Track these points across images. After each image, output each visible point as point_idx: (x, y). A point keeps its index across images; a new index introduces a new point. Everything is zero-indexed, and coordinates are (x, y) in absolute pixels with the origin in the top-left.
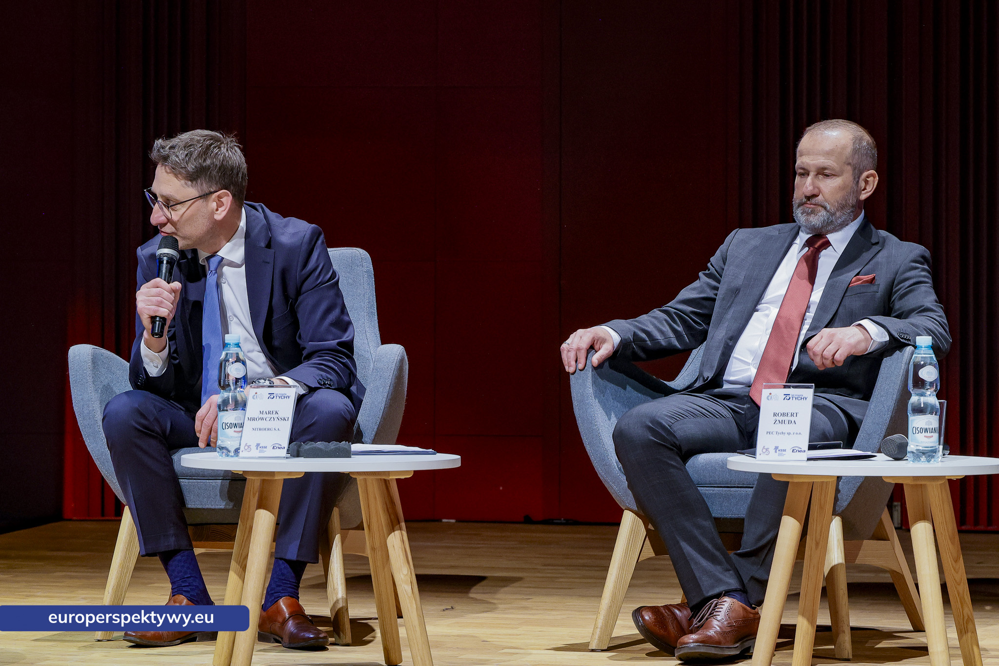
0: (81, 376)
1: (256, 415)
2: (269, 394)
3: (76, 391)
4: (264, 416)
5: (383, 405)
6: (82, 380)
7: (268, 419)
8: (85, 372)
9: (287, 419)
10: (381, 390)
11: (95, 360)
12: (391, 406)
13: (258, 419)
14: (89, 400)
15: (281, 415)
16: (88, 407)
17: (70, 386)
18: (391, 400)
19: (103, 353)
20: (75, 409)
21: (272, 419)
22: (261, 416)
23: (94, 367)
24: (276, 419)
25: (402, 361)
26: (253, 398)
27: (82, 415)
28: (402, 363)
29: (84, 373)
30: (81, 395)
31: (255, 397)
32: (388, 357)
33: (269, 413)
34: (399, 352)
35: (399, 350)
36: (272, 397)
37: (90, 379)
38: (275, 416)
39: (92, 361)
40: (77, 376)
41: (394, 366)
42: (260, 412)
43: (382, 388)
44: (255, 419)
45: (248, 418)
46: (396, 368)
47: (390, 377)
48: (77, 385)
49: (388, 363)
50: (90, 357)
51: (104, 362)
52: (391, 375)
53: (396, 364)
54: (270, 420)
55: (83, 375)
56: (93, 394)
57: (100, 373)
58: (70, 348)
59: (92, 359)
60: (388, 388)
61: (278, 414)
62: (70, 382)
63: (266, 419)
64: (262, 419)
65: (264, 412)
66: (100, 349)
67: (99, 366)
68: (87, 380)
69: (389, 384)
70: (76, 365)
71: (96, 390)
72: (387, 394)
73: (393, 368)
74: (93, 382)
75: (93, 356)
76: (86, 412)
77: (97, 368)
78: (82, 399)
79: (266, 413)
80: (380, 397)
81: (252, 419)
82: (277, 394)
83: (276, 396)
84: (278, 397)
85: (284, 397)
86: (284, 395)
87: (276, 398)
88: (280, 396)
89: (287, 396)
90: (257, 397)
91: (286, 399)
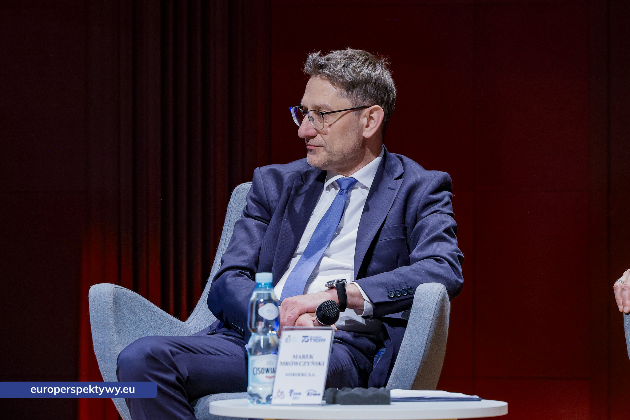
0: (102, 317)
1: (290, 359)
3: (96, 333)
4: (298, 360)
5: (423, 348)
6: (103, 321)
7: (302, 364)
8: (106, 312)
9: (322, 364)
10: (421, 332)
11: (116, 301)
12: (431, 349)
13: (291, 364)
14: (110, 343)
15: (316, 359)
16: (110, 350)
18: (431, 342)
19: (126, 293)
20: (97, 352)
21: (307, 364)
22: (295, 360)
23: (116, 307)
24: (310, 364)
25: (443, 301)
26: (286, 341)
27: (103, 359)
28: (444, 303)
31: (288, 340)
32: (429, 296)
33: (303, 357)
34: (440, 291)
35: (441, 289)
36: (306, 340)
37: (112, 321)
38: (310, 360)
39: (114, 302)
40: (98, 318)
41: (434, 306)
42: (294, 356)
43: (422, 330)
44: (289, 364)
45: (281, 363)
46: (437, 308)
47: (431, 318)
48: (97, 326)
49: (429, 303)
50: (112, 297)
51: (126, 302)
52: (432, 316)
53: (437, 303)
54: (304, 365)
55: (104, 316)
56: (115, 336)
57: (122, 314)
58: (90, 287)
59: (113, 299)
60: (428, 329)
61: (313, 358)
62: (91, 324)
63: (300, 364)
64: (296, 364)
65: (298, 356)
66: (122, 288)
67: (120, 307)
68: (109, 321)
69: (430, 326)
70: (97, 305)
71: (118, 332)
72: (427, 336)
73: (434, 308)
74: (114, 323)
75: (115, 296)
76: (107, 355)
77: (119, 308)
78: (103, 342)
79: (300, 357)
80: (420, 339)
81: (285, 364)
82: (311, 337)
83: (311, 340)
84: (312, 341)
85: (319, 341)
86: (319, 338)
87: (311, 341)
88: (315, 339)
89: (323, 339)
90: (290, 340)
91: (321, 341)
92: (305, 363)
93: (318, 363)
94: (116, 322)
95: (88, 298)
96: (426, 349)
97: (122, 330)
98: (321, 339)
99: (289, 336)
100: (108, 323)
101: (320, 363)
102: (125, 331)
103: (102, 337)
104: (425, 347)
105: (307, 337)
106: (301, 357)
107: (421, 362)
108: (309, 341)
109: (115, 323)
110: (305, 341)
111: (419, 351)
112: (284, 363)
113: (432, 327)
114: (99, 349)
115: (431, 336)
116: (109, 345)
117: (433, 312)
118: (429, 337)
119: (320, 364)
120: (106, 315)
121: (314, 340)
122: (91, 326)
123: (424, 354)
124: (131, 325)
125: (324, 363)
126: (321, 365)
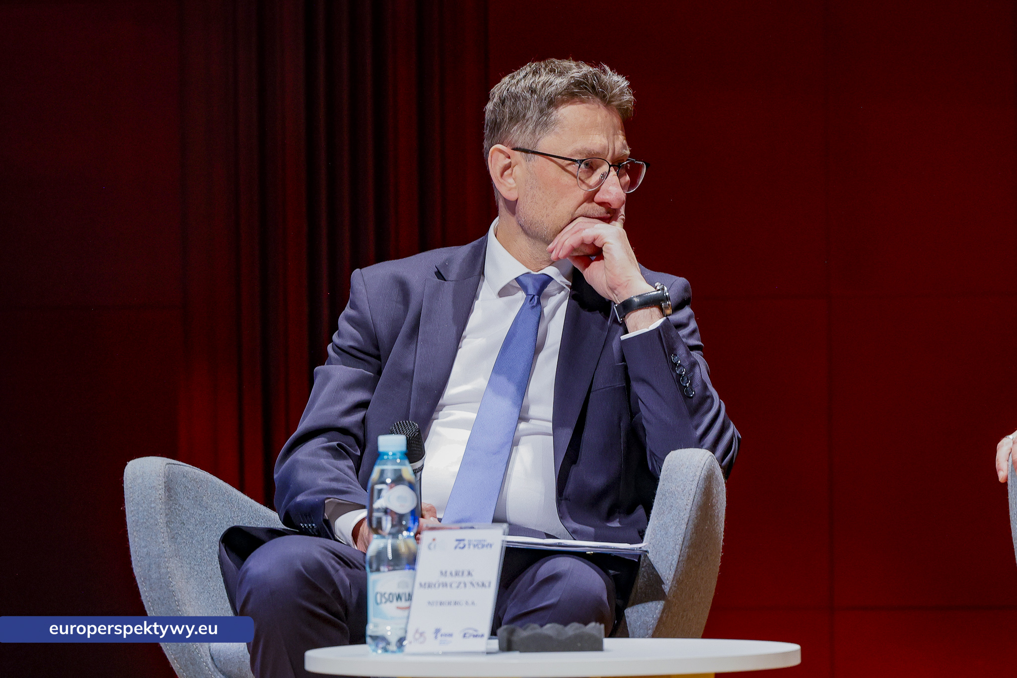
0: (145, 513)
1: (435, 578)
2: (457, 540)
3: (137, 539)
4: (448, 579)
5: (676, 557)
6: (147, 520)
7: (454, 585)
8: (153, 505)
9: (487, 585)
10: (672, 530)
11: (170, 487)
12: (689, 558)
13: (437, 585)
14: (159, 556)
15: (477, 577)
16: (159, 567)
17: (127, 531)
18: (689, 547)
19: (188, 473)
20: (137, 571)
21: (462, 585)
22: (443, 579)
23: (170, 497)
24: (468, 585)
25: (709, 478)
26: (429, 548)
27: (148, 583)
28: (710, 482)
29: (151, 508)
30: (145, 547)
31: (432, 546)
32: (685, 471)
33: (457, 574)
34: (703, 462)
35: (705, 459)
36: (462, 545)
37: (162, 520)
38: (467, 579)
39: (165, 487)
40: (138, 513)
41: (694, 487)
42: (442, 573)
43: (674, 527)
44: (433, 586)
45: (421, 585)
46: (698, 491)
47: (689, 507)
48: (138, 528)
49: (684, 483)
50: (162, 480)
51: (188, 488)
52: (690, 505)
53: (698, 483)
54: (458, 587)
55: (150, 512)
56: (167, 544)
57: (180, 508)
58: (127, 464)
59: (165, 483)
60: (684, 526)
61: (472, 575)
62: (128, 524)
63: (451, 586)
64: (445, 585)
65: (448, 573)
66: (180, 465)
67: (177, 495)
68: (157, 520)
69: (686, 520)
70: (137, 493)
71: (173, 538)
72: (682, 538)
73: (693, 490)
74: (166, 523)
75: (168, 477)
76: (154, 576)
77: (175, 498)
78: (147, 554)
79: (451, 574)
80: (671, 543)
81: (427, 585)
82: (470, 541)
83: (469, 545)
84: (472, 546)
85: (483, 546)
86: (483, 543)
87: (469, 547)
88: (476, 543)
89: (488, 544)
90: (435, 546)
91: (485, 548)
92: (460, 583)
93: (480, 584)
94: (169, 521)
95: (122, 482)
96: (681, 558)
97: (180, 535)
98: (486, 543)
99: (434, 540)
100: (156, 522)
101: (485, 583)
102: (184, 536)
103: (146, 547)
104: (680, 556)
105: (463, 540)
106: (454, 573)
107: (673, 581)
108: (467, 546)
109: (168, 523)
110: (460, 548)
111: (670, 562)
112: (425, 584)
113: (690, 523)
114: (140, 566)
115: (688, 537)
116: (158, 560)
117: (691, 498)
118: (686, 539)
119: (483, 585)
120: (153, 510)
121: (475, 546)
122: (128, 529)
123: (677, 567)
124: (196, 526)
125: (490, 583)
126: (485, 586)
